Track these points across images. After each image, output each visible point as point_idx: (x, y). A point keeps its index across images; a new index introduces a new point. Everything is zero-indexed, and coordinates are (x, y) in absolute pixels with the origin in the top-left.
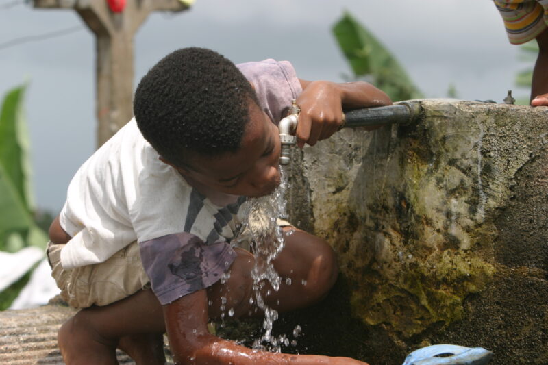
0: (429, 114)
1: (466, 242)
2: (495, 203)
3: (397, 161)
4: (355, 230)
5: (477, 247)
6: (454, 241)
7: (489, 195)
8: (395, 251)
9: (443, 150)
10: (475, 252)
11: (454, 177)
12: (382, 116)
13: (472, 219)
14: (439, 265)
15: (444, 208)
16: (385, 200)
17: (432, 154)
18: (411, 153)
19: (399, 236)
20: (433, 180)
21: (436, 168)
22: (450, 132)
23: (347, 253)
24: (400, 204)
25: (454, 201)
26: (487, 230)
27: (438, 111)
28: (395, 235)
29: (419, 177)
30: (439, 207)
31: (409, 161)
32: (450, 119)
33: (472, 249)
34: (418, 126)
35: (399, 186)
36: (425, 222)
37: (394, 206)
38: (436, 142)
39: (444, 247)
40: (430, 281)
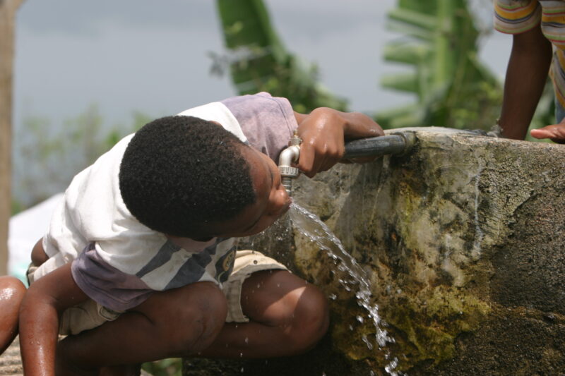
0: (424, 145)
1: (460, 279)
2: (492, 240)
3: (389, 192)
5: (472, 284)
6: (447, 277)
7: (486, 232)
8: (383, 285)
9: (438, 183)
10: (470, 289)
11: (449, 211)
12: (380, 147)
13: (467, 256)
14: (430, 302)
15: (438, 243)
16: (374, 231)
17: (426, 187)
18: (403, 184)
19: (388, 270)
20: (426, 214)
21: (430, 201)
22: (446, 164)
23: (331, 284)
24: (390, 235)
25: (448, 236)
26: (482, 267)
27: (434, 143)
28: (384, 269)
29: (411, 209)
30: (432, 242)
31: (401, 192)
32: (447, 151)
33: (467, 286)
34: (412, 157)
35: (390, 218)
36: (416, 256)
37: (383, 238)
38: (431, 174)
39: (436, 283)
40: (420, 317)
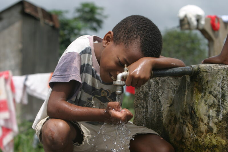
0: (201, 71)
1: (215, 130)
2: (226, 111)
3: (190, 92)
4: (176, 124)
5: (219, 131)
6: (211, 129)
7: (224, 108)
8: (190, 133)
9: (207, 87)
10: (219, 134)
11: (211, 99)
13: (217, 119)
14: (205, 140)
15: (207, 114)
16: (186, 110)
17: (203, 89)
18: (195, 88)
19: (191, 127)
20: (203, 101)
21: (205, 95)
22: (210, 78)
23: (174, 134)
24: (192, 111)
25: (211, 111)
26: (223, 124)
27: (205, 69)
28: (190, 126)
29: (198, 99)
30: (206, 113)
31: (194, 92)
32: (210, 72)
33: (217, 133)
34: (197, 76)
35: (191, 104)
36: (200, 120)
37: (189, 113)
38: (205, 83)
39: (207, 132)
40: (202, 147)
